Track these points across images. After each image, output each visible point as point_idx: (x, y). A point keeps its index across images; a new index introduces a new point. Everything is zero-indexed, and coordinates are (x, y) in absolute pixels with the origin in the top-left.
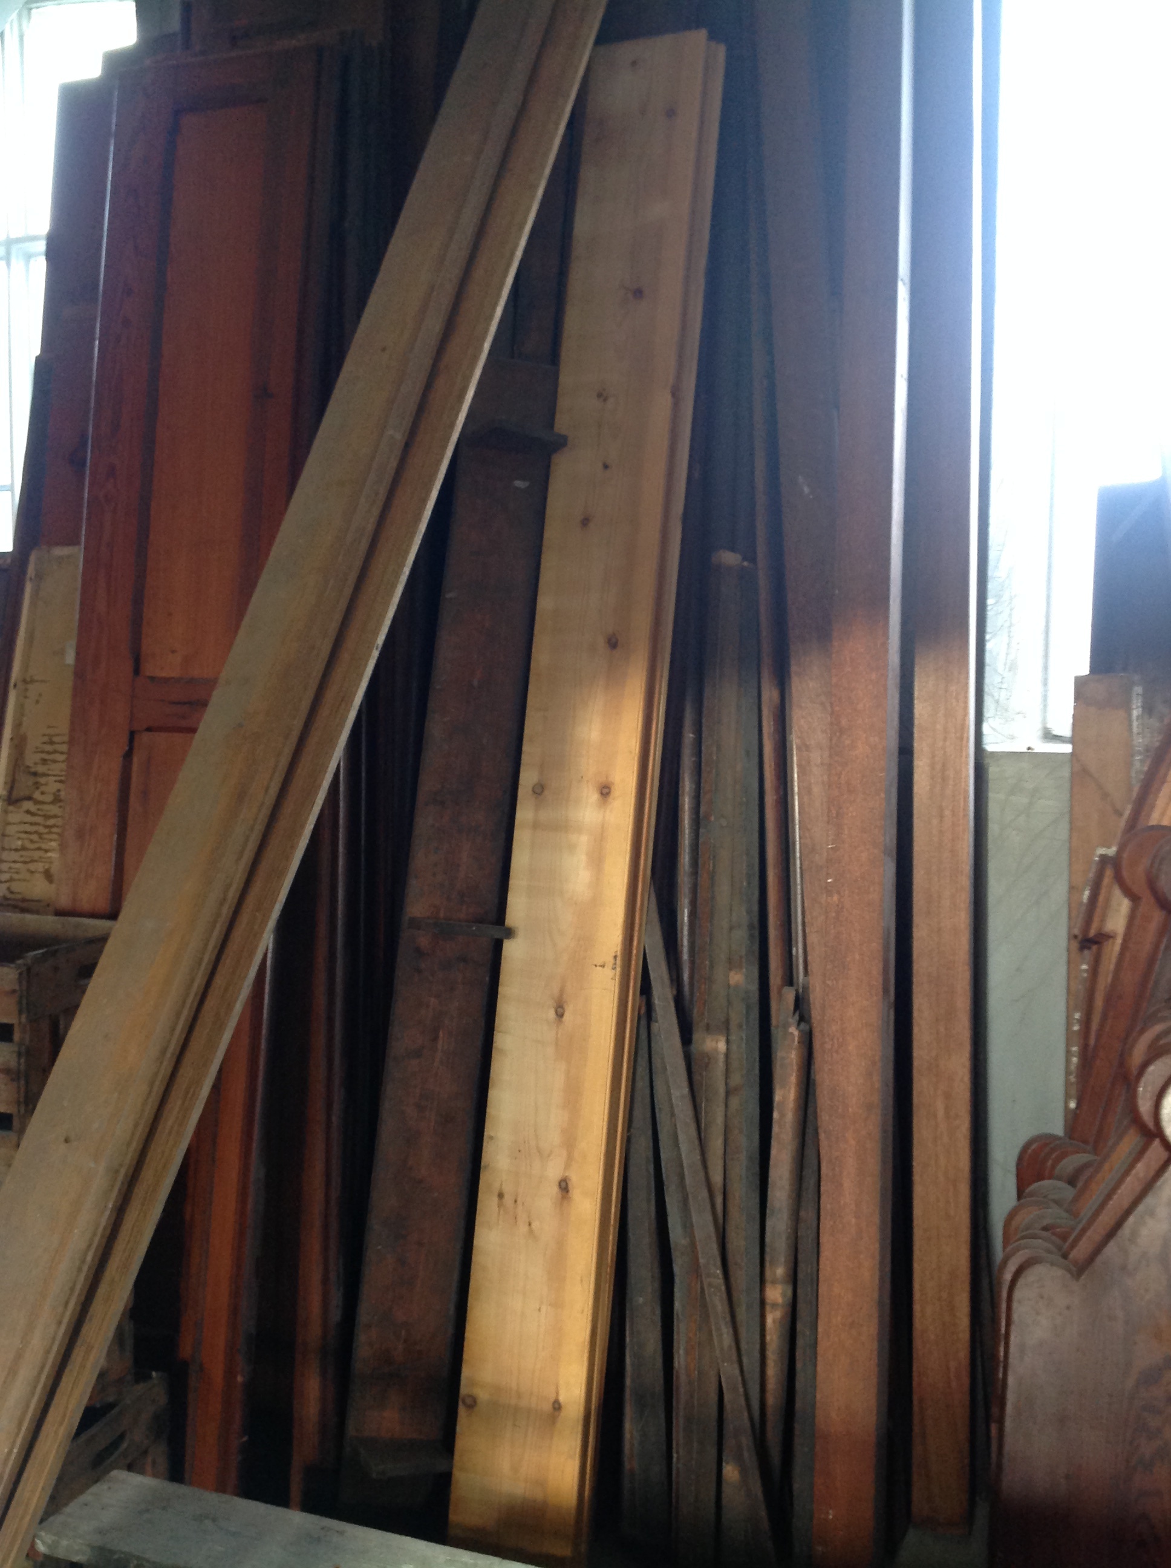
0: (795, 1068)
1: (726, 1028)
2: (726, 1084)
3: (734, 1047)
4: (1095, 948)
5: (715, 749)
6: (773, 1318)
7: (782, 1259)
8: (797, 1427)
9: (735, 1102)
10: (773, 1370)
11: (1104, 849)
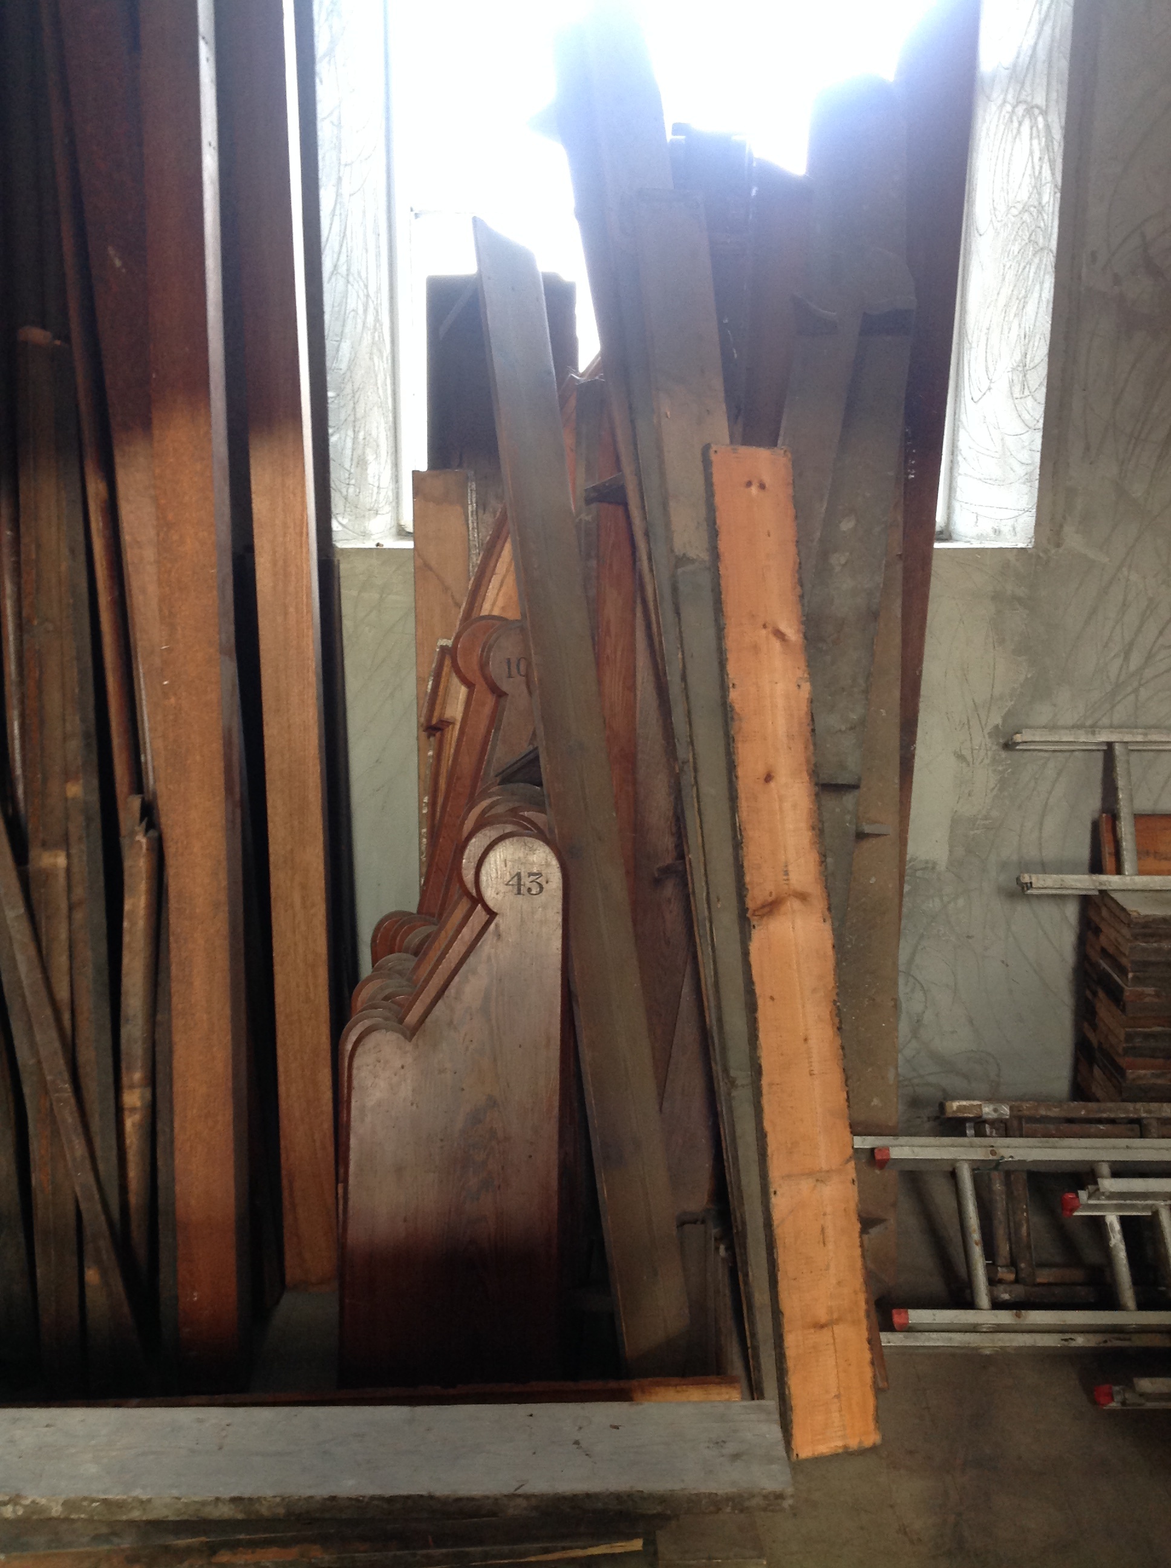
0: (144, 876)
1: (65, 842)
2: (69, 899)
3: (75, 860)
4: (438, 734)
5: (33, 547)
6: (131, 1122)
7: (139, 1063)
8: (161, 1220)
9: (79, 916)
10: (134, 1172)
11: (445, 640)
